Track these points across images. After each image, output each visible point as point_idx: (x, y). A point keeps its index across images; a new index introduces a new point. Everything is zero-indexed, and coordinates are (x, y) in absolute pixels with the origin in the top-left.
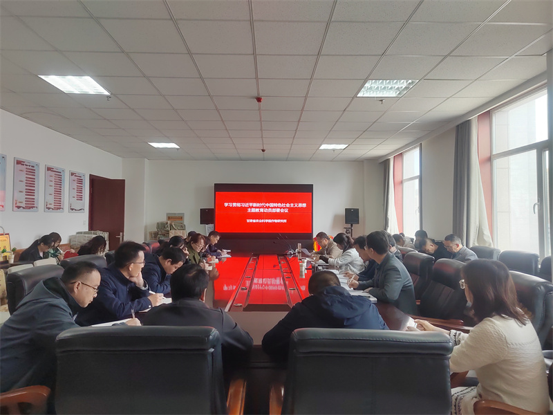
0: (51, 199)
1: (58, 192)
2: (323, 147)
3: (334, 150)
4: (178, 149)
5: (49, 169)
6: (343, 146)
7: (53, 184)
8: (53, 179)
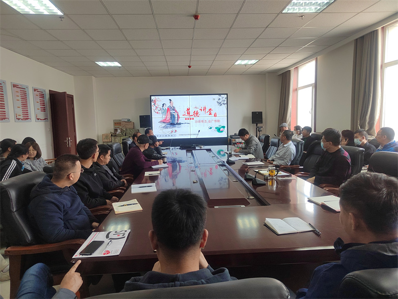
0: (20, 111)
1: (25, 105)
2: (239, 62)
3: (245, 65)
4: (120, 67)
5: (14, 86)
6: (253, 62)
7: (19, 98)
8: (19, 94)
